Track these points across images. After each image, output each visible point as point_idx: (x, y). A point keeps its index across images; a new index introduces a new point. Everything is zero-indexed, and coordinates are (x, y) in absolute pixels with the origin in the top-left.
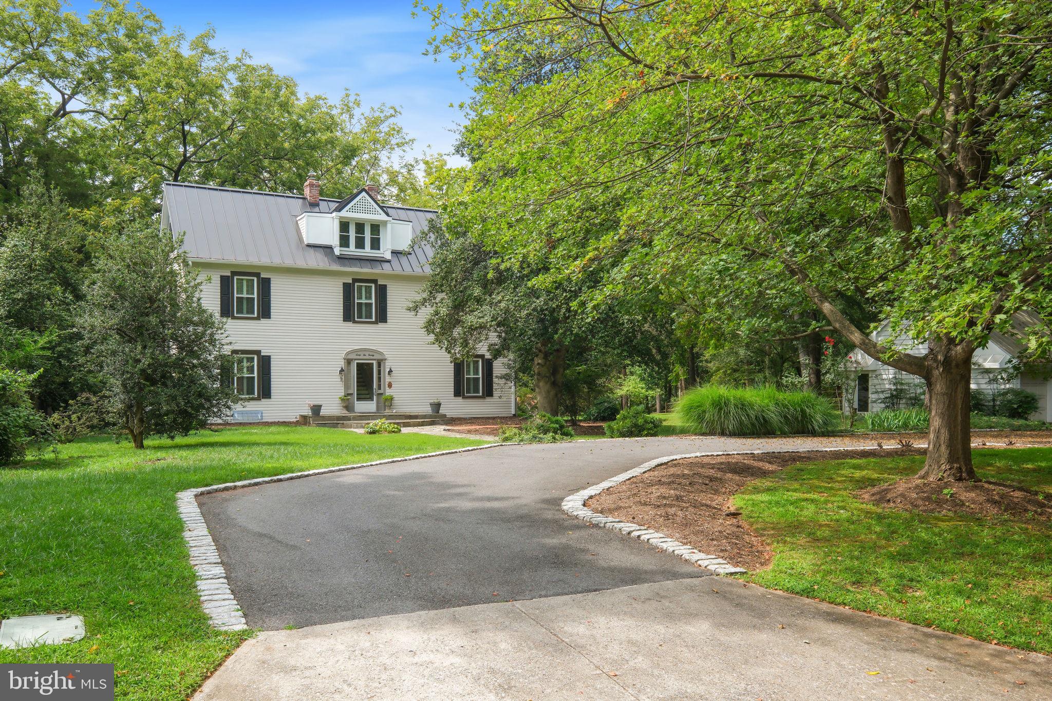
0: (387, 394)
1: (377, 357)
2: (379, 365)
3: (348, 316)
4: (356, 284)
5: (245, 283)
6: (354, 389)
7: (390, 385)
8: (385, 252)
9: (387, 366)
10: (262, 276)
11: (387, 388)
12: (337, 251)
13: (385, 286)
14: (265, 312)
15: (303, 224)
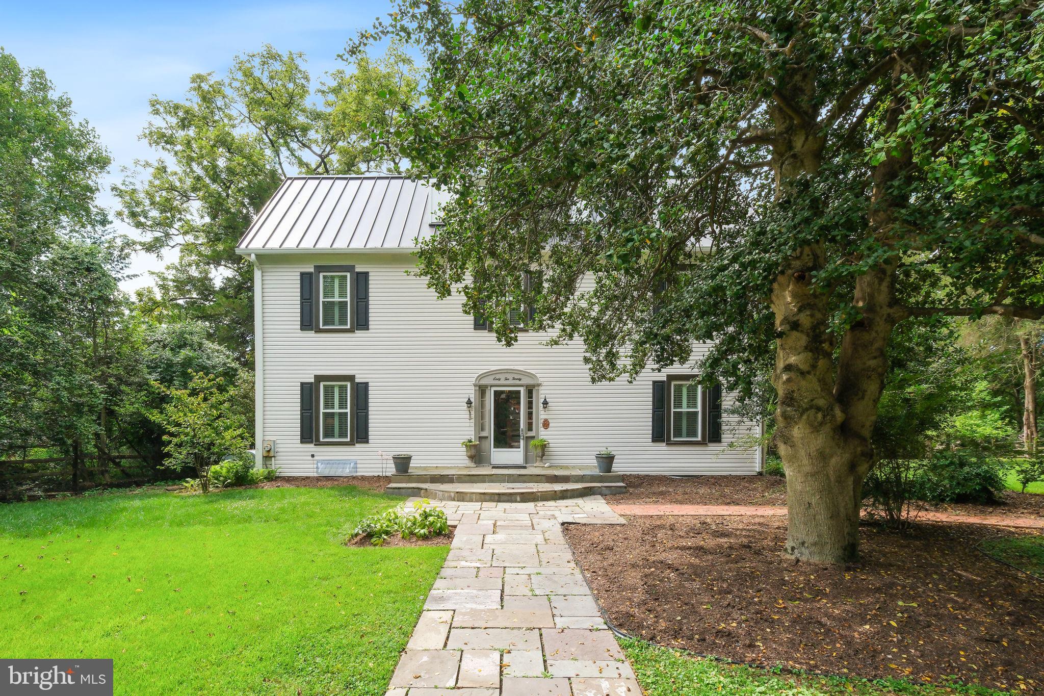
0: (541, 437)
1: (526, 381)
2: (530, 393)
3: (481, 322)
5: (334, 281)
6: (490, 430)
7: (546, 424)
9: (542, 394)
10: (357, 270)
11: (541, 429)
14: (361, 322)
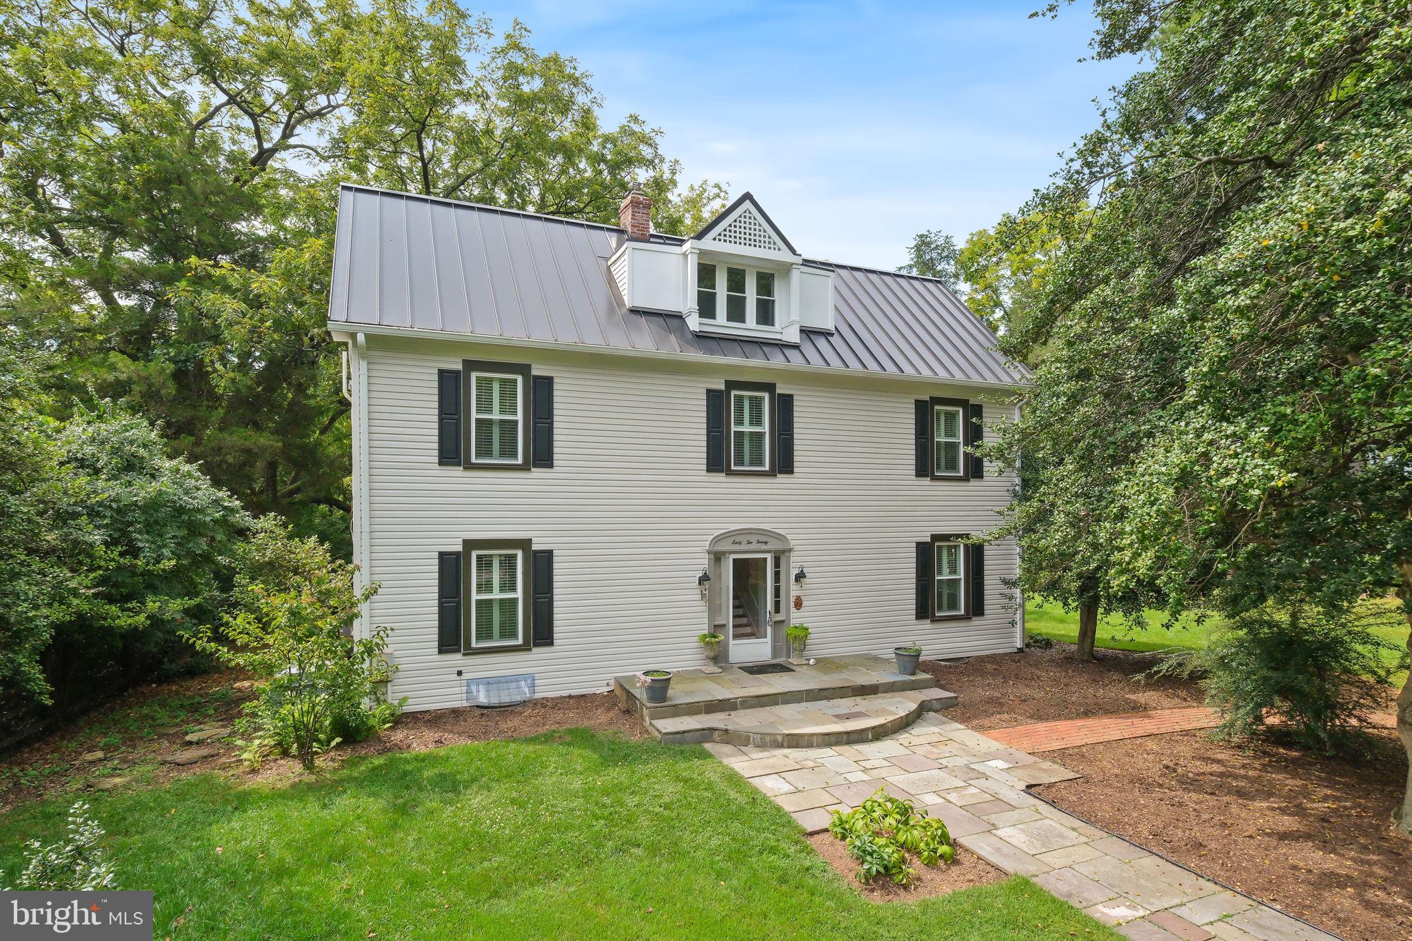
0: (793, 622)
1: (774, 545)
2: (778, 564)
3: (717, 462)
4: (733, 393)
5: (496, 387)
6: (728, 615)
7: (798, 604)
8: (786, 328)
9: (794, 564)
10: (535, 372)
11: (793, 610)
12: (694, 323)
13: (791, 396)
14: (542, 455)
15: (621, 272)
